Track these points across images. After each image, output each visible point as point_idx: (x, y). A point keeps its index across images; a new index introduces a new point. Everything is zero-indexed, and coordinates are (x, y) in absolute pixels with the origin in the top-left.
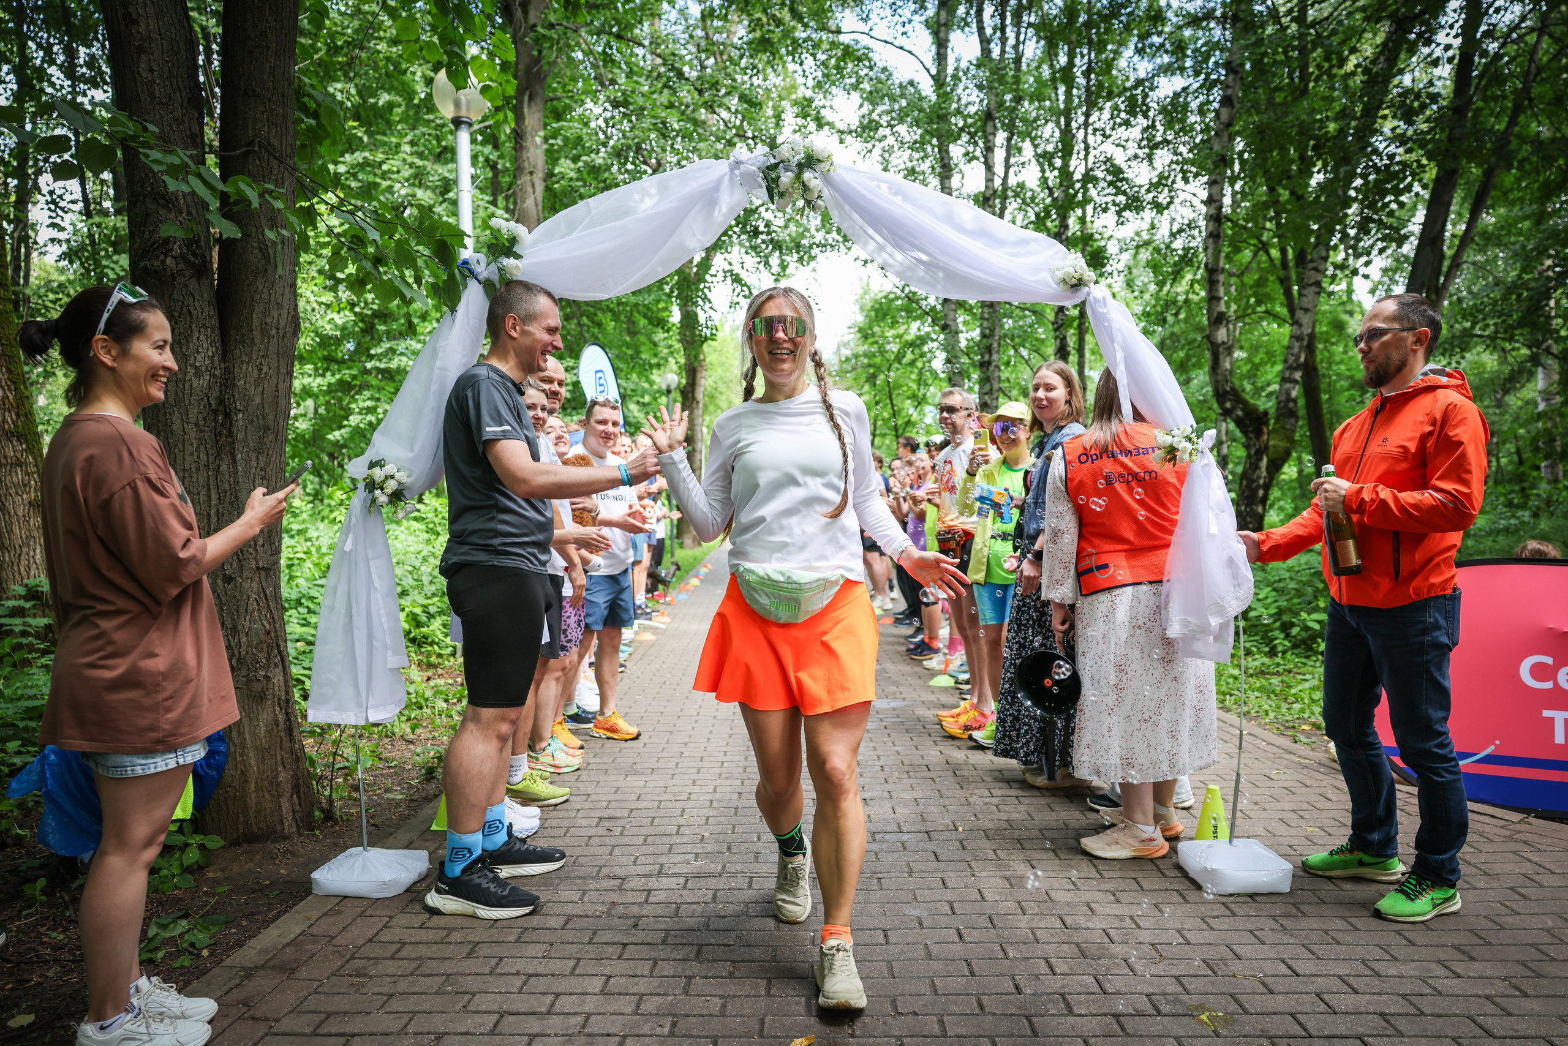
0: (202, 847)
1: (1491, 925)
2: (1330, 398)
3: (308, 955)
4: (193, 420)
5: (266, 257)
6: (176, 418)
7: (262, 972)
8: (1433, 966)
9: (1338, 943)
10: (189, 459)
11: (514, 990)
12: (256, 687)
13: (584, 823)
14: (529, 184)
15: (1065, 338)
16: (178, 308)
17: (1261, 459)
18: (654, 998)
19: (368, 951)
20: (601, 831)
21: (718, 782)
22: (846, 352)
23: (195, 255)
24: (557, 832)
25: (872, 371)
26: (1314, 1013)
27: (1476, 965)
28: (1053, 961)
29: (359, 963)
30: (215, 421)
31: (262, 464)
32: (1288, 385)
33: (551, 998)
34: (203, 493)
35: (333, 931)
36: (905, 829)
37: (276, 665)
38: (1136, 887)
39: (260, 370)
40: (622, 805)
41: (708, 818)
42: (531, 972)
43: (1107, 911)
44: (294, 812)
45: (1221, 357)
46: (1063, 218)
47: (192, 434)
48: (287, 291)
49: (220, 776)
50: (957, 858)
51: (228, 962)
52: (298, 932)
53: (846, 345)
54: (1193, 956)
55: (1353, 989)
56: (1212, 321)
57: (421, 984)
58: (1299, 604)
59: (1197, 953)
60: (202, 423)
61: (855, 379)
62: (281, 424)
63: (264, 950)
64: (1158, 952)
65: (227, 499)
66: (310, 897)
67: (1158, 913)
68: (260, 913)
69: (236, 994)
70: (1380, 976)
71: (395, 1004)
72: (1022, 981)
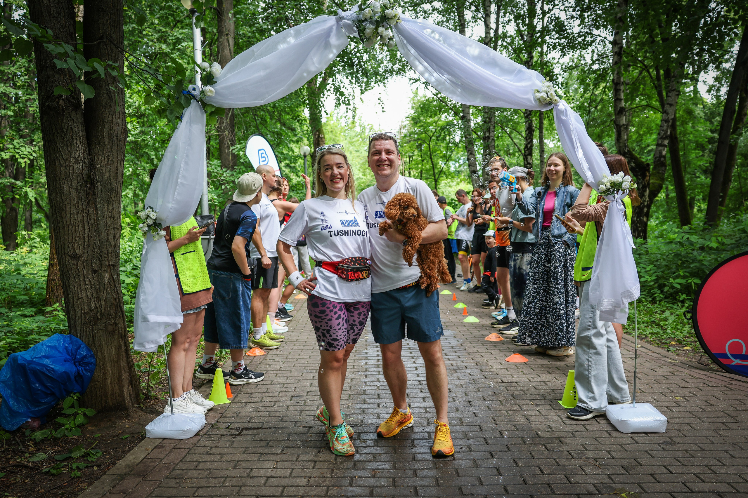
0: (85, 415)
2: (684, 154)
3: (151, 468)
4: (74, 187)
5: (110, 98)
6: (66, 186)
7: (129, 477)
9: (693, 457)
10: (73, 207)
11: (262, 484)
12: (110, 328)
13: (284, 399)
14: (226, 41)
15: (531, 121)
16: (66, 127)
17: (645, 191)
18: (335, 488)
19: (181, 466)
20: (293, 403)
21: (353, 376)
22: (404, 131)
23: (74, 98)
24: (270, 404)
25: (419, 142)
26: (682, 492)
28: (542, 467)
29: (178, 472)
30: (86, 187)
31: (110, 209)
32: (660, 148)
33: (281, 488)
34: (81, 225)
35: (162, 456)
36: (457, 400)
37: (120, 317)
38: (584, 429)
39: (108, 159)
40: (302, 389)
41: (350, 396)
42: (268, 475)
43: (569, 441)
44: (130, 395)
45: (622, 133)
46: (530, 53)
47: (74, 194)
48: (121, 116)
49: (92, 376)
50: (486, 415)
51: (110, 472)
52: (143, 457)
53: (404, 127)
54: (616, 464)
55: (702, 480)
56: (617, 112)
57: (212, 482)
58: (669, 273)
59: (619, 462)
60: (79, 188)
61: (410, 147)
62: (119, 187)
63: (128, 466)
64: (597, 463)
65: (93, 229)
66: (146, 439)
67: (597, 443)
68: (120, 448)
69: (117, 488)
70: (716, 473)
71: (201, 492)
72: (527, 478)
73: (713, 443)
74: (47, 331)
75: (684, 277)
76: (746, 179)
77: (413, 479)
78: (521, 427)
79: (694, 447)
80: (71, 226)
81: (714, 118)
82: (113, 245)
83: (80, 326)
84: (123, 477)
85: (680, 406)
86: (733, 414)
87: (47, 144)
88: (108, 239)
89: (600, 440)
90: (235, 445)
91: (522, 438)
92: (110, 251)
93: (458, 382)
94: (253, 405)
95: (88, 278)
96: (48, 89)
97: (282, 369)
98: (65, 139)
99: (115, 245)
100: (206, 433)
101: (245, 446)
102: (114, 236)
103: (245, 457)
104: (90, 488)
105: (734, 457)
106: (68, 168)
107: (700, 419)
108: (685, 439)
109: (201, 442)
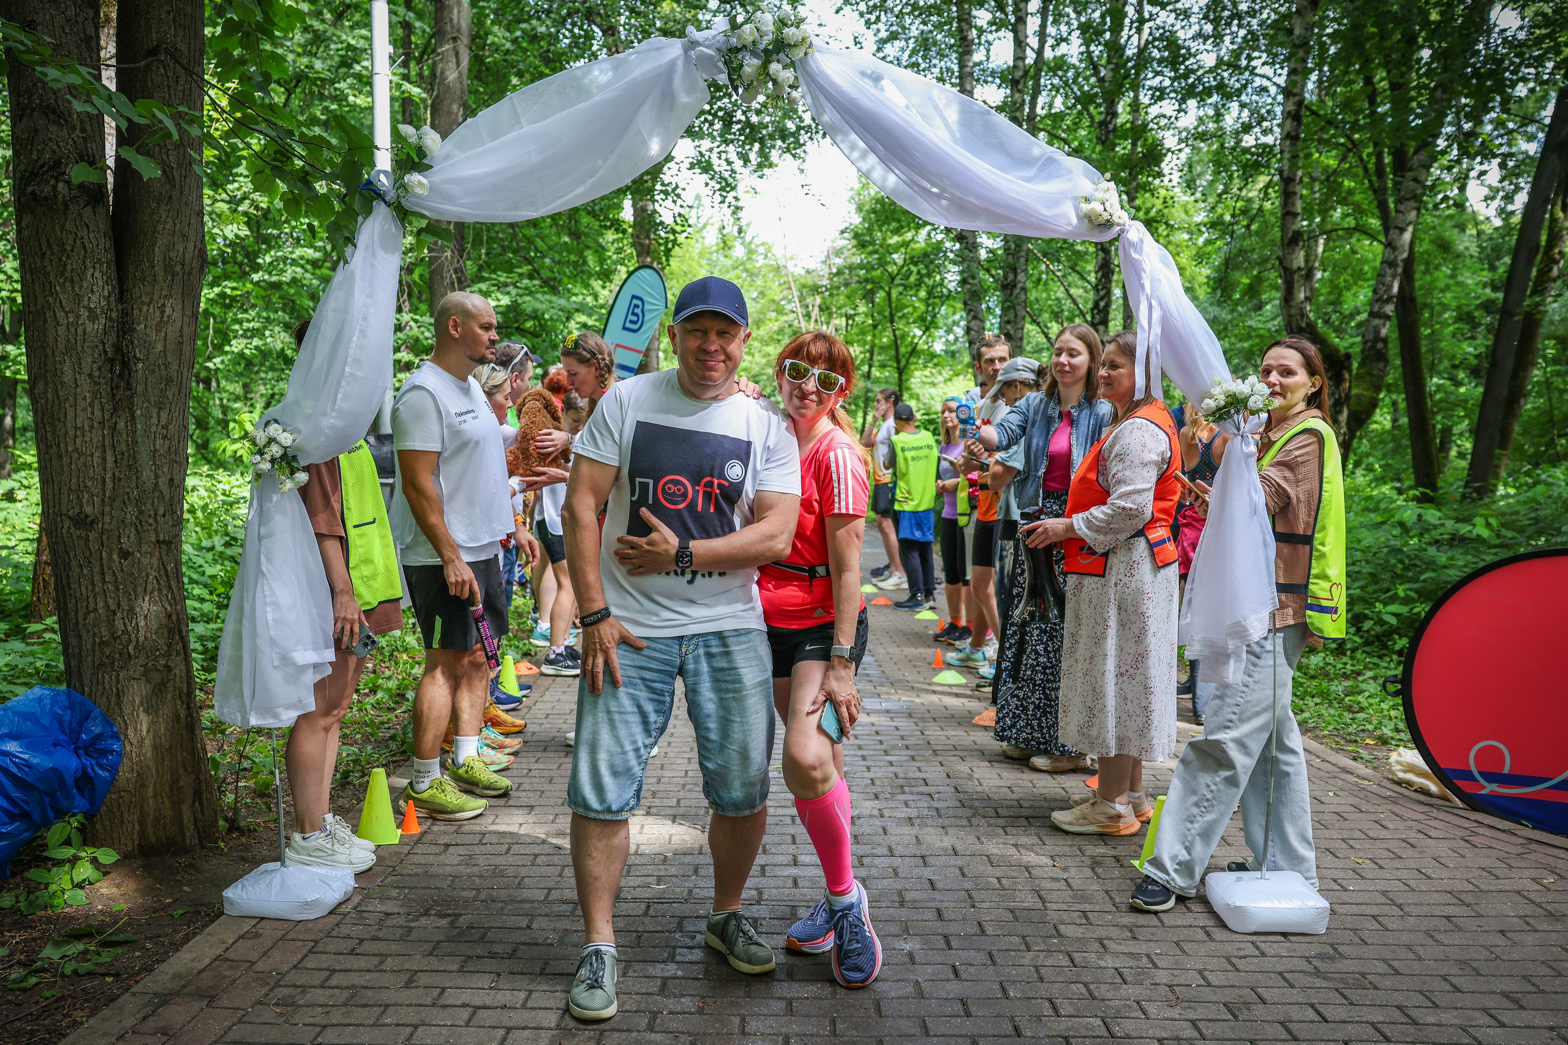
0: (94, 862)
1: (1549, 972)
3: (227, 981)
4: (86, 370)
6: (67, 368)
7: (178, 1000)
8: (1477, 1014)
9: (1376, 988)
10: (81, 414)
11: (461, 1023)
12: (156, 678)
14: (452, 53)
16: (71, 242)
17: (1340, 412)
18: (616, 1035)
19: (294, 978)
21: (681, 795)
22: (838, 263)
25: (869, 287)
27: (1524, 1014)
28: (1058, 1003)
29: (286, 991)
30: (111, 372)
31: (163, 421)
32: (1377, 322)
33: (502, 1032)
34: (97, 454)
35: (253, 956)
36: (896, 852)
37: (178, 654)
39: (163, 312)
41: (670, 837)
42: (478, 1004)
43: (1122, 948)
44: (196, 821)
45: (1298, 286)
46: (1111, 105)
47: (85, 386)
48: (193, 221)
49: (113, 779)
50: (955, 886)
51: (138, 988)
52: (214, 956)
53: (838, 253)
54: (1213, 999)
55: (1385, 1037)
56: (1286, 241)
57: (358, 1014)
58: (1375, 592)
59: (1219, 996)
60: (96, 374)
61: (848, 297)
62: (185, 375)
63: (178, 976)
64: (1174, 995)
65: (125, 462)
66: (223, 918)
67: (1179, 952)
68: (166, 935)
69: (152, 1023)
70: (1417, 1024)
71: (330, 1036)
72: (1022, 1023)
73: (1420, 959)
74: (30, 675)
75: (1406, 601)
76: (1562, 392)
77: (784, 1020)
78: (1024, 913)
79: (1381, 967)
80: (75, 455)
81: (1499, 258)
82: (167, 498)
83: (90, 671)
84: (165, 999)
85: (1363, 878)
86: (1469, 899)
87: (28, 277)
88: (156, 485)
89: (1187, 947)
90: (414, 935)
91: (1024, 937)
92: (161, 511)
93: (904, 813)
94: (461, 850)
95: (110, 568)
96: (34, 156)
97: (532, 773)
98: (69, 267)
99: (172, 499)
100: (355, 908)
101: (436, 939)
102: (172, 480)
103: (434, 963)
104: (92, 1021)
105: (1459, 991)
106: (72, 330)
107: (1400, 906)
108: (1365, 948)
109: (343, 927)
